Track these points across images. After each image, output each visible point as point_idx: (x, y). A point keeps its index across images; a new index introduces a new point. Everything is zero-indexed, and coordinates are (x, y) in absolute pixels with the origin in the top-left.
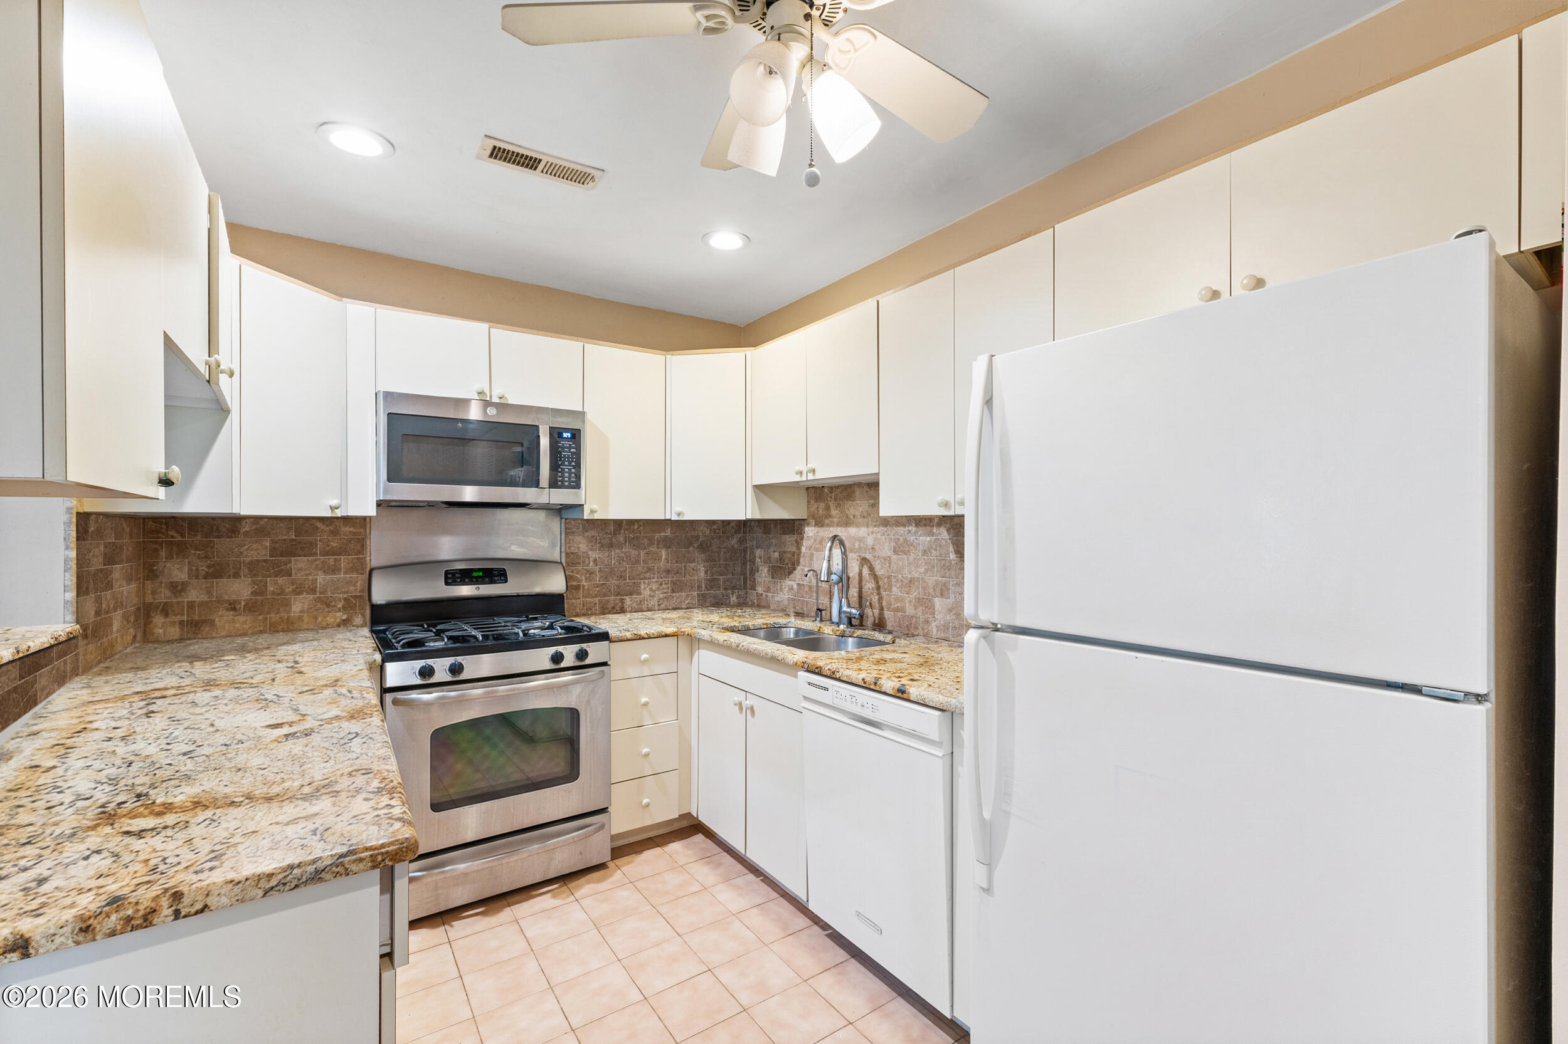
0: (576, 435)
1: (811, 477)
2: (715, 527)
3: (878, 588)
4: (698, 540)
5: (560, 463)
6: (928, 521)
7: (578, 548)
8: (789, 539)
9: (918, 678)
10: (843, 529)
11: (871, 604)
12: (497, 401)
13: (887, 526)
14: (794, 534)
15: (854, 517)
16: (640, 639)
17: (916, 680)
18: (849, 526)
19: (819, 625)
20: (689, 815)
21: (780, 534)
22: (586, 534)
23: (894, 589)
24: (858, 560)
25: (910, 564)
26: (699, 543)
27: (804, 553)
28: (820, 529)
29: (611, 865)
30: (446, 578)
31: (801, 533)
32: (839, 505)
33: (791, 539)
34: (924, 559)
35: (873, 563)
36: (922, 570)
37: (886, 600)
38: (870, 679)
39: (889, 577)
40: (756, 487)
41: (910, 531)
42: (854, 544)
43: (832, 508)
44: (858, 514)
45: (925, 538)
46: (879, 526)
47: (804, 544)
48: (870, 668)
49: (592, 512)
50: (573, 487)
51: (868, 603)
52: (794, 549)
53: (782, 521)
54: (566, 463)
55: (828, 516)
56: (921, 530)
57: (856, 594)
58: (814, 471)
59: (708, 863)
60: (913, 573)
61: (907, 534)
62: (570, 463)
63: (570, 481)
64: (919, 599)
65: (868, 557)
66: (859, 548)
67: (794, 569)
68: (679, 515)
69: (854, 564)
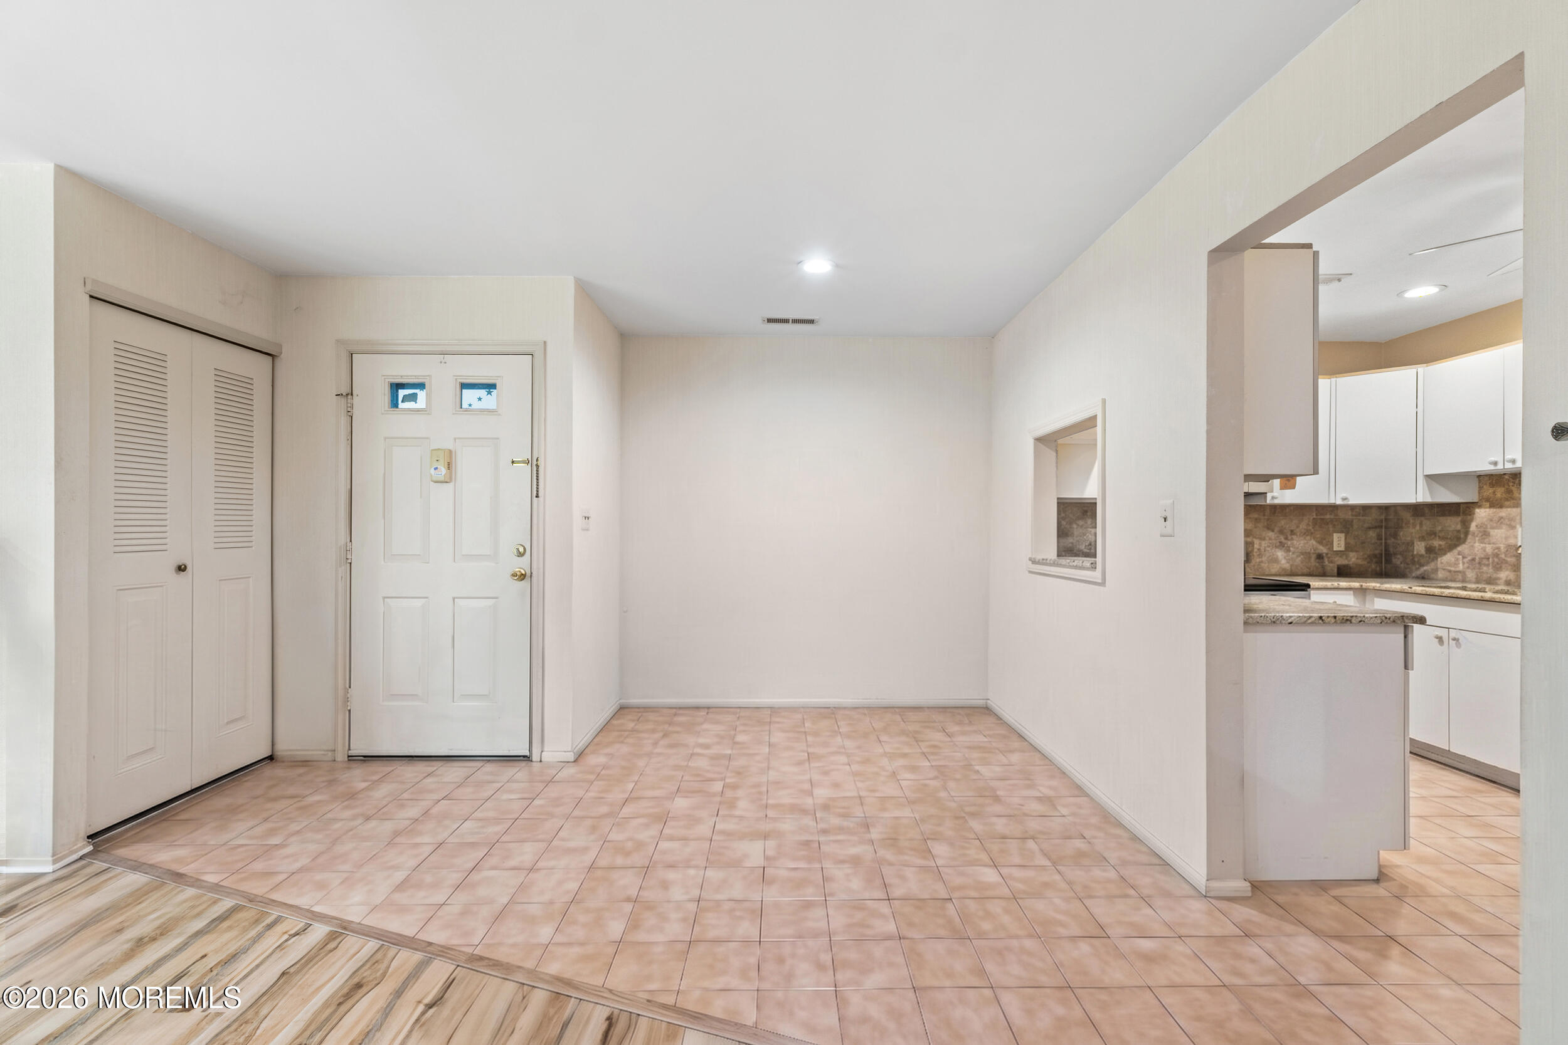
1: (1508, 466)
14: (1460, 516)
28: (1496, 511)
31: (1470, 514)
33: (1456, 519)
40: (1428, 476)
47: (1474, 524)
49: (1273, 498)
52: (1459, 528)
55: (1510, 498)
67: (1461, 544)
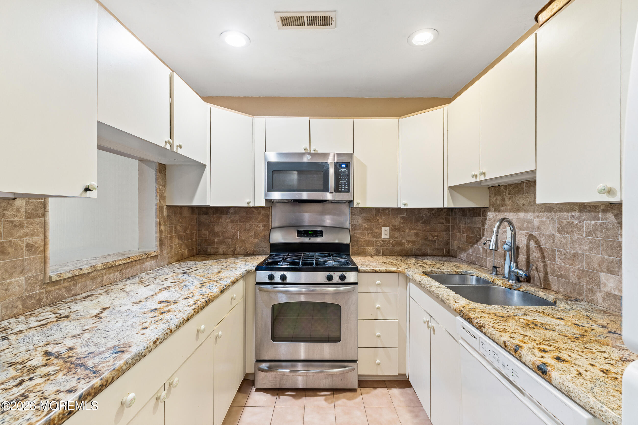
0: (348, 165)
1: (482, 178)
2: (433, 212)
3: (543, 257)
4: (423, 219)
5: (340, 180)
6: (593, 208)
7: (358, 222)
8: (478, 219)
9: (566, 357)
10: (515, 214)
11: (537, 268)
12: (313, 152)
13: (551, 212)
14: (480, 217)
15: (523, 205)
16: (375, 272)
17: (564, 361)
18: (519, 212)
19: (494, 277)
20: (405, 375)
21: (472, 216)
22: (361, 215)
23: (557, 260)
24: (526, 236)
25: (573, 242)
26: (423, 221)
27: (487, 228)
28: (498, 214)
29: (359, 390)
30: (298, 234)
31: (485, 216)
32: (512, 197)
33: (479, 219)
34: (589, 239)
35: (538, 239)
36: (587, 248)
37: (550, 268)
38: (511, 343)
39: (553, 250)
40: (450, 187)
41: (573, 216)
42: (523, 224)
43: (506, 200)
44: (526, 203)
45: (589, 222)
46: (544, 212)
47: (487, 223)
48: (516, 331)
49: (358, 204)
50: (347, 192)
51: (534, 268)
52: (480, 226)
53: (473, 209)
54: (343, 180)
55: (504, 205)
56: (585, 215)
57: (524, 260)
58: (484, 174)
59: (411, 412)
60: (576, 249)
61: (571, 218)
62: (345, 179)
63: (345, 189)
64: (582, 271)
65: (534, 234)
66: (527, 227)
67: (481, 238)
68: (405, 205)
69: (523, 239)
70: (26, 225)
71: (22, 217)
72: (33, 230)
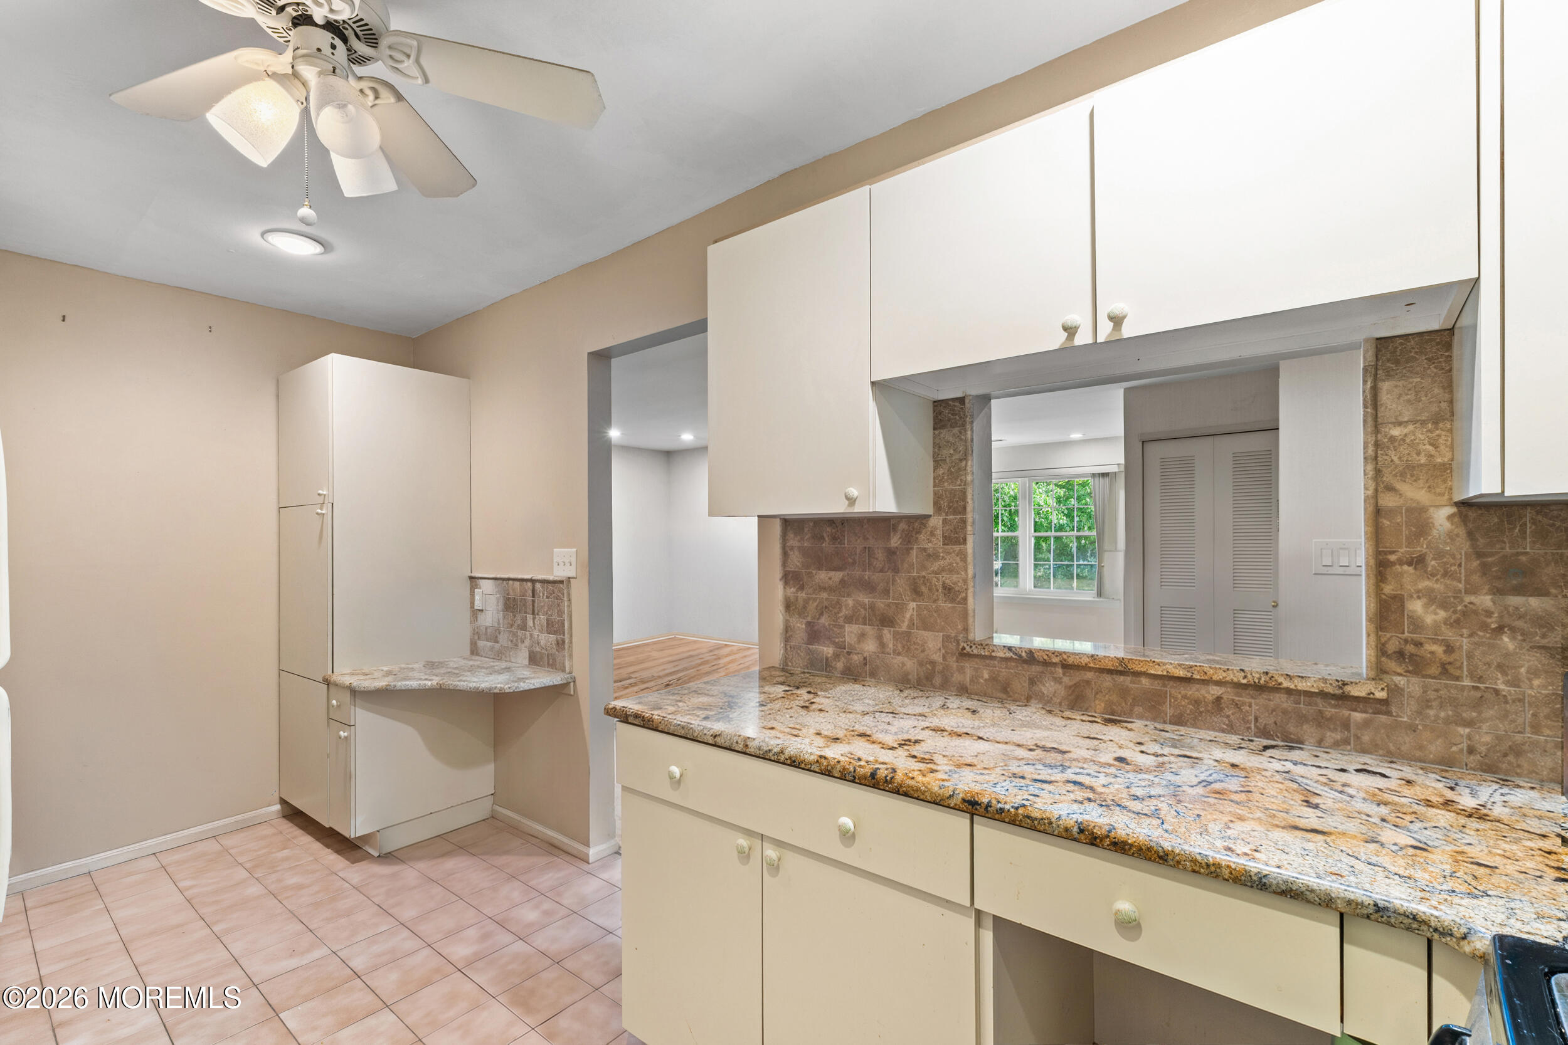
70: (942, 555)
71: (938, 541)
72: (951, 564)
